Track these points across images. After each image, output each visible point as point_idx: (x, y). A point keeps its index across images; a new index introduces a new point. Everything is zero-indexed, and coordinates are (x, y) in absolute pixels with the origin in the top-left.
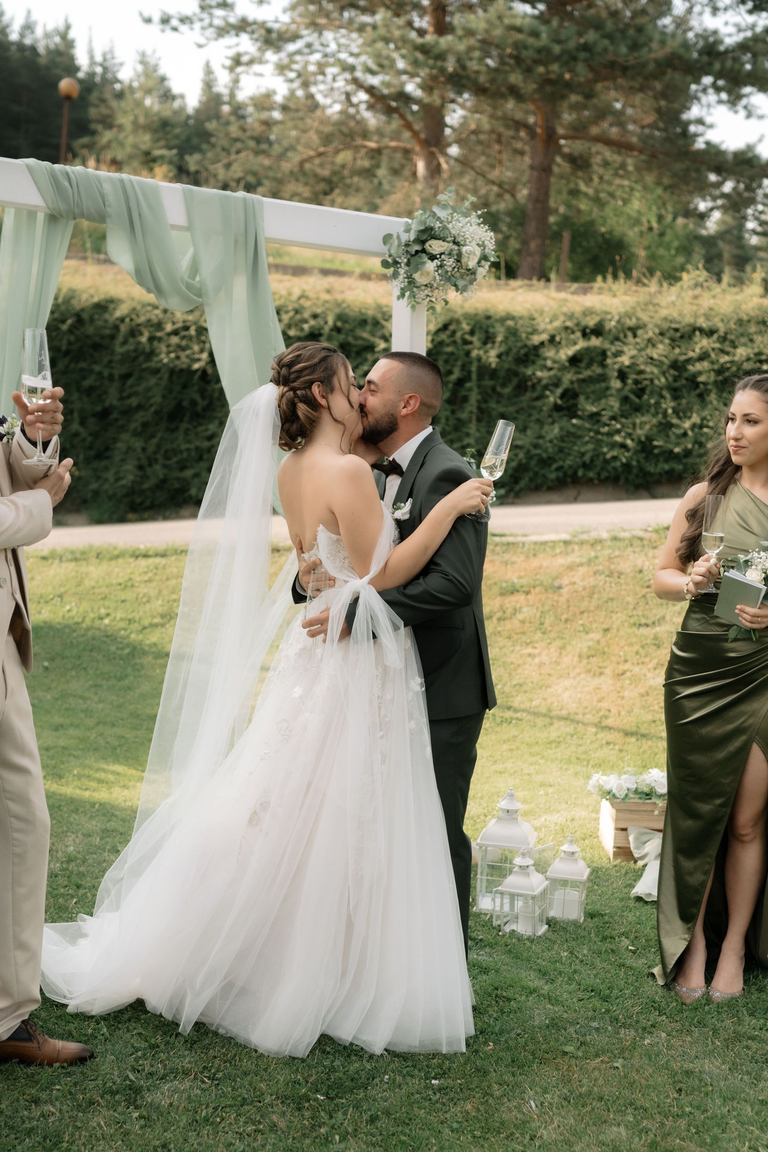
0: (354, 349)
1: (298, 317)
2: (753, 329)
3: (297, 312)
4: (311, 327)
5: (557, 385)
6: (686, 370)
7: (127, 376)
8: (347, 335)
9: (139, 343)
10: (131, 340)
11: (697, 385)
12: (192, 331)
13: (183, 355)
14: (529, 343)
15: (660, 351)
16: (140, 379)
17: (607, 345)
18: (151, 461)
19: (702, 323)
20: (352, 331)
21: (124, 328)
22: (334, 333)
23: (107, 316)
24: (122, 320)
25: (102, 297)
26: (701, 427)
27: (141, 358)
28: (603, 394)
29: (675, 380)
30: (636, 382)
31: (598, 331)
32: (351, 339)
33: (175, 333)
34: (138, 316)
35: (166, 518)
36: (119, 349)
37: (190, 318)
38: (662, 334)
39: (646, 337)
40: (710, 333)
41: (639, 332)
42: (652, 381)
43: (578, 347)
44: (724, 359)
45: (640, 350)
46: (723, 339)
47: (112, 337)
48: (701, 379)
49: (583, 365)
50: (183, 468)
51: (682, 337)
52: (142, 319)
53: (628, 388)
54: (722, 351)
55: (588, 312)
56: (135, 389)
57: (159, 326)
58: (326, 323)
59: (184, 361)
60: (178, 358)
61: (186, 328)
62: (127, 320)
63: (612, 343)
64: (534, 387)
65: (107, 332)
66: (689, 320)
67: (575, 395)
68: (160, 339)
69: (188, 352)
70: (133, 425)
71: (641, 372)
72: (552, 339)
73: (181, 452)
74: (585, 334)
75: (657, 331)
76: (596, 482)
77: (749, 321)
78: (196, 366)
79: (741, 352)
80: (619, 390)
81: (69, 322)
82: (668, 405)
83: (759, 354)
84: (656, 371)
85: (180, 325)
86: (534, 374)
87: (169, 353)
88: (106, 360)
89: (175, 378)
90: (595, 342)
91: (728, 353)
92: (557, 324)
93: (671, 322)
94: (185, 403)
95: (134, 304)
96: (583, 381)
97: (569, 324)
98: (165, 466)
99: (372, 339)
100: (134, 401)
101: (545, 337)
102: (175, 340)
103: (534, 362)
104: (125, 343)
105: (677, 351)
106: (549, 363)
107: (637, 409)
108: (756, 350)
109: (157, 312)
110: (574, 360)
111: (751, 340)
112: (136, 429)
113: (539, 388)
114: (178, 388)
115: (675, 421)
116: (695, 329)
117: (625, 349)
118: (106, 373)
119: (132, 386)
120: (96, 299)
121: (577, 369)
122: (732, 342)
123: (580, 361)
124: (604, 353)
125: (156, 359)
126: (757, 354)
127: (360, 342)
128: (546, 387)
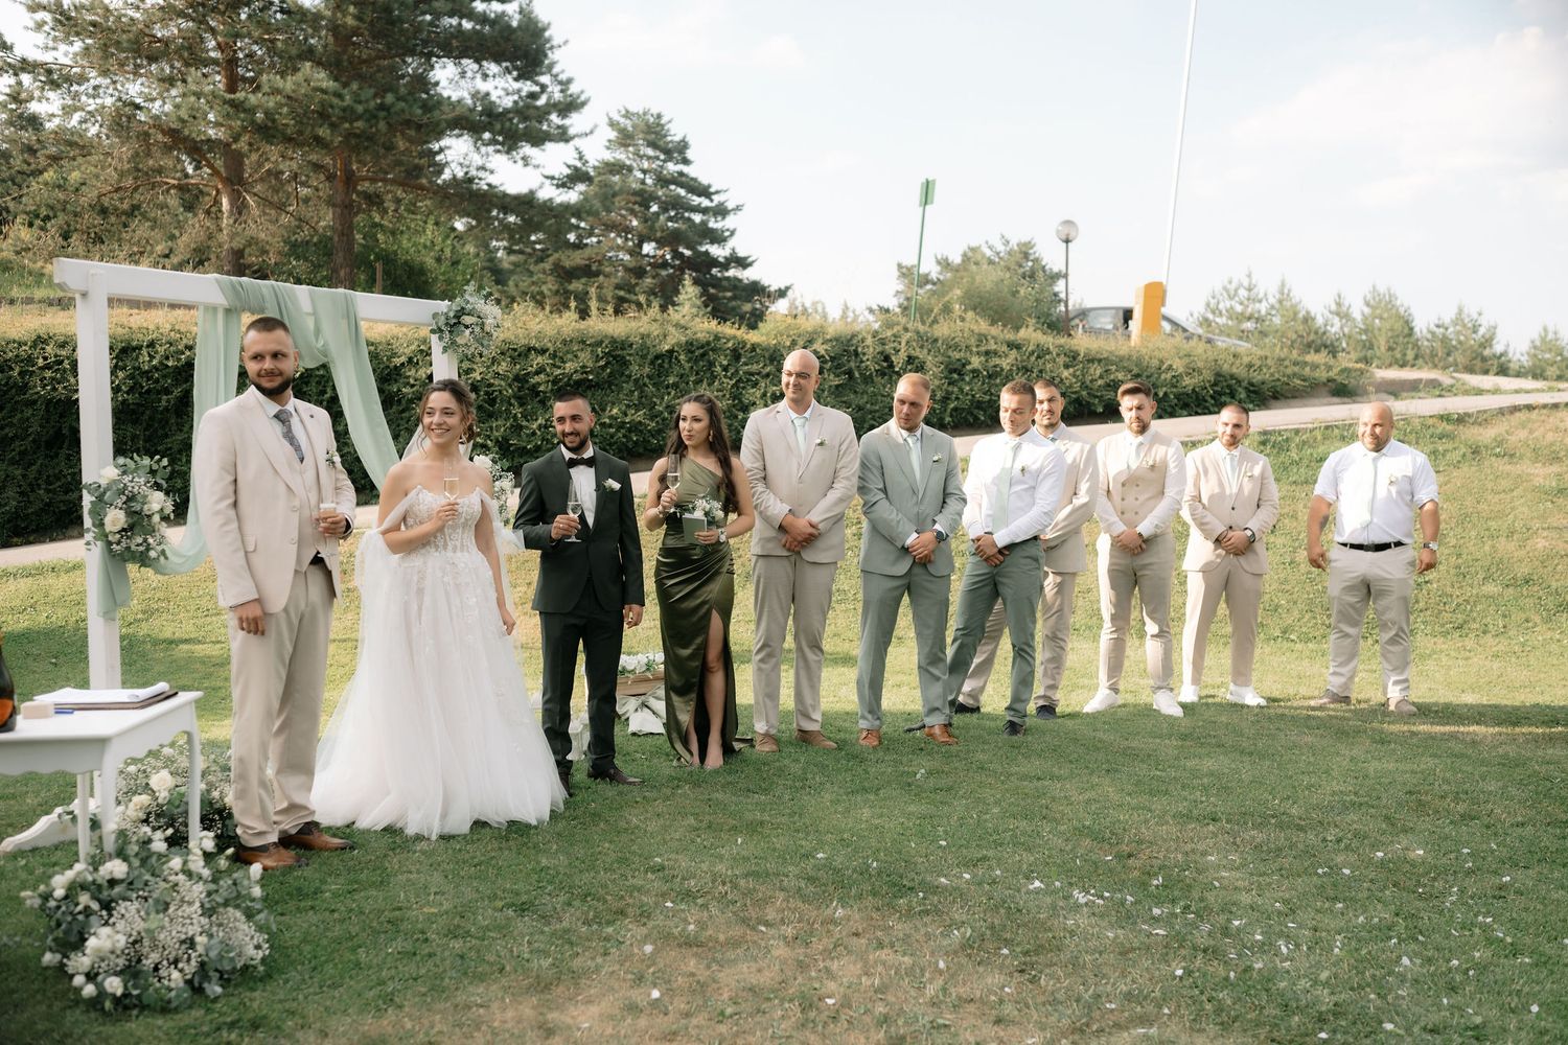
2: (575, 347)
6: (527, 381)
11: (537, 394)
12: (66, 365)
13: (60, 387)
15: (503, 367)
16: (14, 411)
18: (33, 487)
19: (533, 343)
26: (546, 427)
27: (14, 392)
29: (520, 389)
30: (487, 393)
34: (4, 353)
35: (52, 540)
38: (502, 353)
40: (543, 351)
42: (500, 392)
44: (559, 372)
45: (488, 367)
46: (554, 356)
48: (542, 388)
50: (66, 493)
51: (519, 355)
52: (10, 355)
54: (554, 365)
56: (9, 420)
57: (29, 361)
59: (61, 393)
60: (55, 390)
61: (59, 362)
64: (399, 401)
66: (523, 342)
68: (32, 374)
69: (64, 384)
71: (491, 385)
72: (410, 360)
73: (65, 476)
75: (499, 352)
77: (571, 341)
79: (570, 366)
82: (517, 410)
83: (584, 367)
84: (503, 383)
85: (52, 360)
86: (399, 390)
87: (44, 387)
89: (51, 408)
91: (559, 367)
92: (413, 347)
93: (510, 344)
98: (48, 491)
100: (9, 432)
101: (403, 359)
102: (48, 373)
103: (396, 381)
105: (518, 367)
106: (412, 381)
107: (491, 415)
108: (582, 364)
109: (26, 348)
111: (576, 356)
112: (13, 458)
113: (404, 402)
114: (55, 418)
115: (524, 423)
116: (529, 349)
119: (5, 418)
122: (561, 358)
125: (31, 392)
128: (411, 401)
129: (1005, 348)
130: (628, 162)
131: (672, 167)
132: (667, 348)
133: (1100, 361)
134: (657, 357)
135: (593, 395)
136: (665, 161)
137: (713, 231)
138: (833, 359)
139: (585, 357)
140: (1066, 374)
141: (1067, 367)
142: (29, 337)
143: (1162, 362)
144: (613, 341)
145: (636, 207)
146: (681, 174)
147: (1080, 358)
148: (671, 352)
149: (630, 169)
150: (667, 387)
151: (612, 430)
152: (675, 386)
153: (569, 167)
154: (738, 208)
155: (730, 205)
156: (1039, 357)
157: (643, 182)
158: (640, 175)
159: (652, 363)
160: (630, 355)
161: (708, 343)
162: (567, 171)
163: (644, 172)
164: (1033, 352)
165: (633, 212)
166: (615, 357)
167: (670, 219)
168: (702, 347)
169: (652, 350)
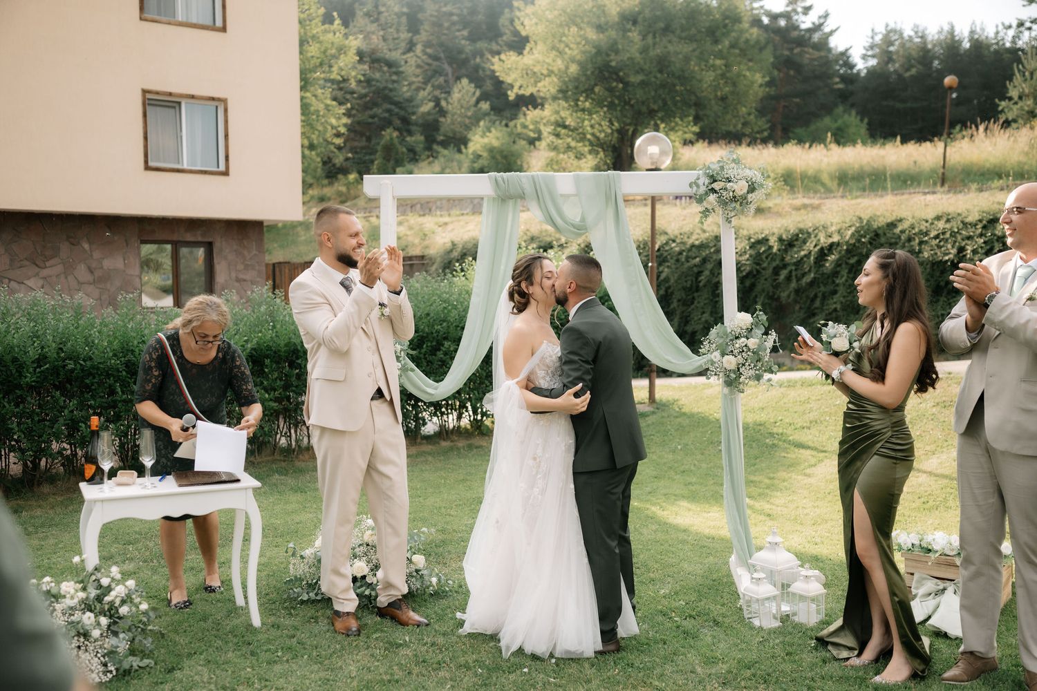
9: (912, 246)
10: (906, 244)
12: (948, 235)
21: (903, 237)
23: (895, 231)
24: (903, 232)
25: (893, 218)
33: (937, 237)
34: (913, 228)
37: (948, 226)
52: (917, 230)
57: (926, 234)
59: (940, 256)
60: (936, 254)
61: (944, 233)
62: (907, 232)
65: (893, 240)
68: (926, 242)
69: (943, 249)
78: (947, 258)
81: (868, 236)
85: (940, 231)
89: (935, 267)
94: (942, 284)
95: (913, 221)
102: (935, 242)
109: (928, 224)
114: (938, 274)
120: (889, 221)
125: (921, 255)
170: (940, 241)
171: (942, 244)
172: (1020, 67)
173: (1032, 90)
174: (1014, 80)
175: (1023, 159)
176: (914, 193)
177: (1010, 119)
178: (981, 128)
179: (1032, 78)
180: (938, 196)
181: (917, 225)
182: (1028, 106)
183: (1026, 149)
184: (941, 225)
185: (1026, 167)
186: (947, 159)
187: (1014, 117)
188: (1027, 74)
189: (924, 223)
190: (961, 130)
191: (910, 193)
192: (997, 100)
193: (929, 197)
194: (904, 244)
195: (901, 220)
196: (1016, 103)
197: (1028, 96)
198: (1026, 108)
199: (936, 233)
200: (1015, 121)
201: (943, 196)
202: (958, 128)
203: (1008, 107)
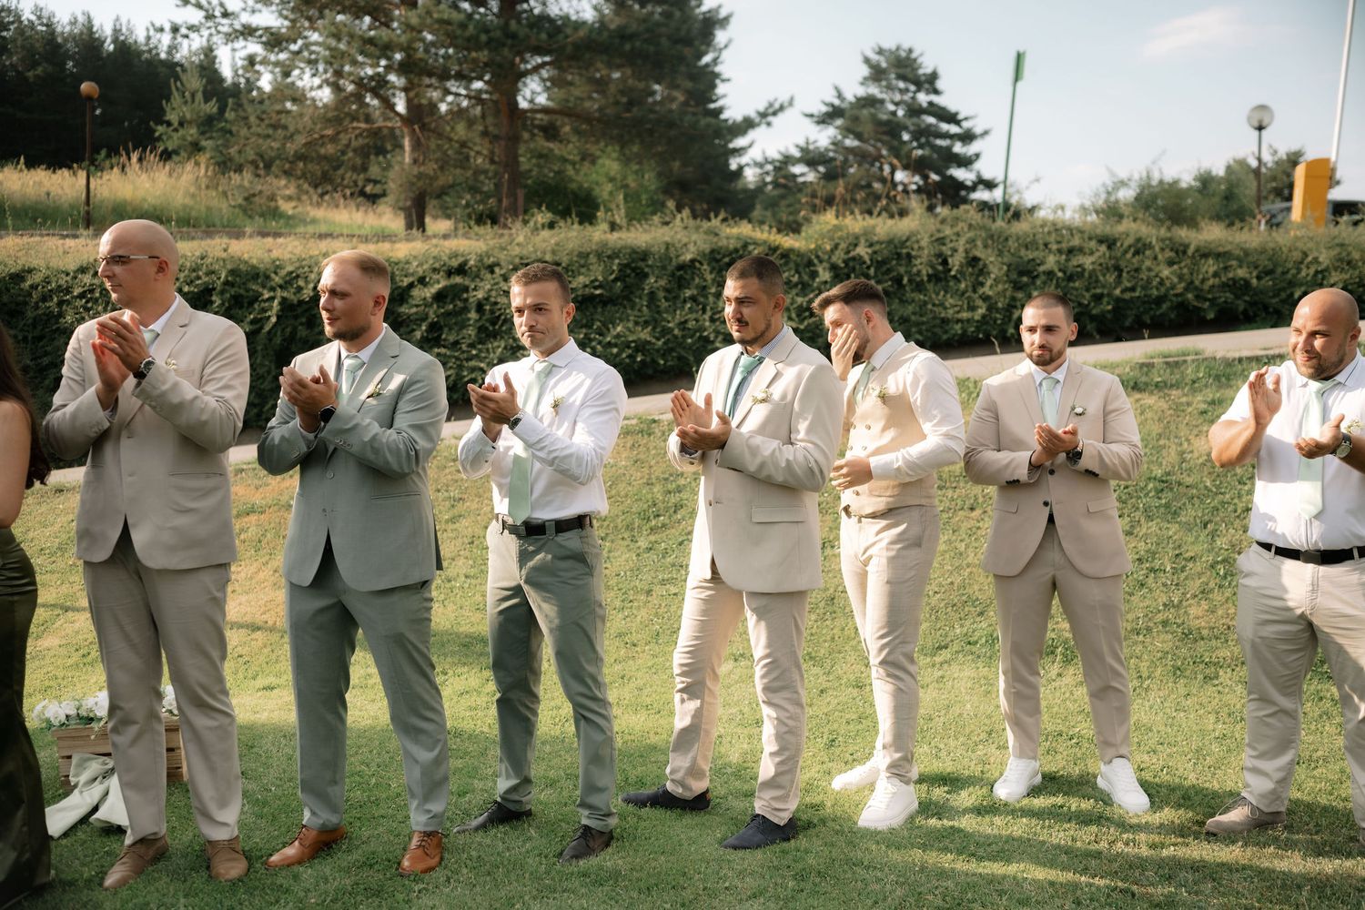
0: (246, 300)
1: (194, 274)
2: (592, 259)
3: (194, 271)
4: (205, 283)
5: (424, 320)
7: (41, 338)
8: (240, 287)
14: (401, 284)
16: (54, 339)
17: (467, 283)
20: (244, 284)
21: (35, 295)
22: (227, 287)
23: (22, 286)
24: (34, 287)
25: (19, 267)
27: (53, 321)
28: (463, 326)
30: (492, 312)
31: (461, 270)
32: (242, 292)
33: (82, 296)
34: (49, 283)
36: (30, 314)
39: (502, 272)
41: (497, 270)
43: (440, 286)
47: (26, 303)
49: (448, 300)
52: (53, 286)
53: (484, 318)
55: (455, 255)
56: (49, 349)
57: (68, 290)
58: (219, 278)
61: (92, 291)
62: (41, 287)
63: (473, 280)
65: (21, 298)
67: (441, 329)
68: (68, 302)
70: (47, 382)
71: (496, 303)
72: (420, 280)
74: (449, 273)
75: (511, 267)
76: (461, 402)
80: (476, 321)
83: (596, 280)
88: (22, 323)
90: (458, 280)
92: (426, 266)
93: (521, 258)
95: (48, 273)
96: (448, 314)
97: (437, 265)
99: (260, 290)
100: (46, 360)
101: (414, 278)
103: (404, 302)
104: (37, 307)
106: (416, 301)
108: (593, 278)
109: (68, 278)
110: (440, 297)
111: (588, 270)
117: (481, 284)
118: (20, 338)
119: (43, 347)
120: (13, 271)
121: (441, 304)
122: (573, 271)
123: (446, 297)
124: (466, 289)
125: (62, 320)
126: (592, 282)
127: (251, 293)
129: (1093, 244)
130: (880, 96)
131: (923, 98)
132: (688, 257)
133: (1218, 256)
134: (681, 267)
135: (603, 311)
136: (915, 93)
137: (957, 155)
138: (879, 264)
139: (597, 273)
140: (1166, 272)
141: (1171, 263)
142: (72, 267)
143: (1305, 255)
144: (634, 251)
145: (885, 138)
146: (931, 104)
147: (1190, 252)
148: (693, 261)
149: (882, 102)
150: (685, 301)
151: (615, 350)
152: (693, 299)
153: (826, 104)
154: (986, 133)
155: (978, 130)
156: (1137, 253)
157: (894, 113)
158: (891, 107)
159: (673, 275)
160: (648, 266)
161: (736, 250)
162: (824, 109)
163: (897, 104)
164: (1130, 247)
165: (880, 140)
166: (634, 270)
167: (921, 146)
168: (731, 254)
169: (674, 260)
170: (87, 302)
171: (90, 305)
172: (178, 84)
173: (195, 117)
174: (172, 100)
175: (188, 201)
176: (48, 235)
177: (170, 149)
178: (135, 157)
179: (193, 101)
180: (81, 241)
181: (54, 279)
182: (192, 135)
183: (192, 189)
184: (87, 279)
185: (194, 214)
186: (92, 194)
187: (175, 147)
188: (187, 94)
189: (63, 276)
190: (108, 156)
191: (42, 235)
192: (152, 123)
193: (70, 242)
194: (37, 303)
195: (30, 271)
196: (176, 130)
197: (190, 123)
198: (189, 139)
199: (80, 290)
200: (176, 152)
201: (89, 241)
202: (103, 153)
203: (166, 133)
